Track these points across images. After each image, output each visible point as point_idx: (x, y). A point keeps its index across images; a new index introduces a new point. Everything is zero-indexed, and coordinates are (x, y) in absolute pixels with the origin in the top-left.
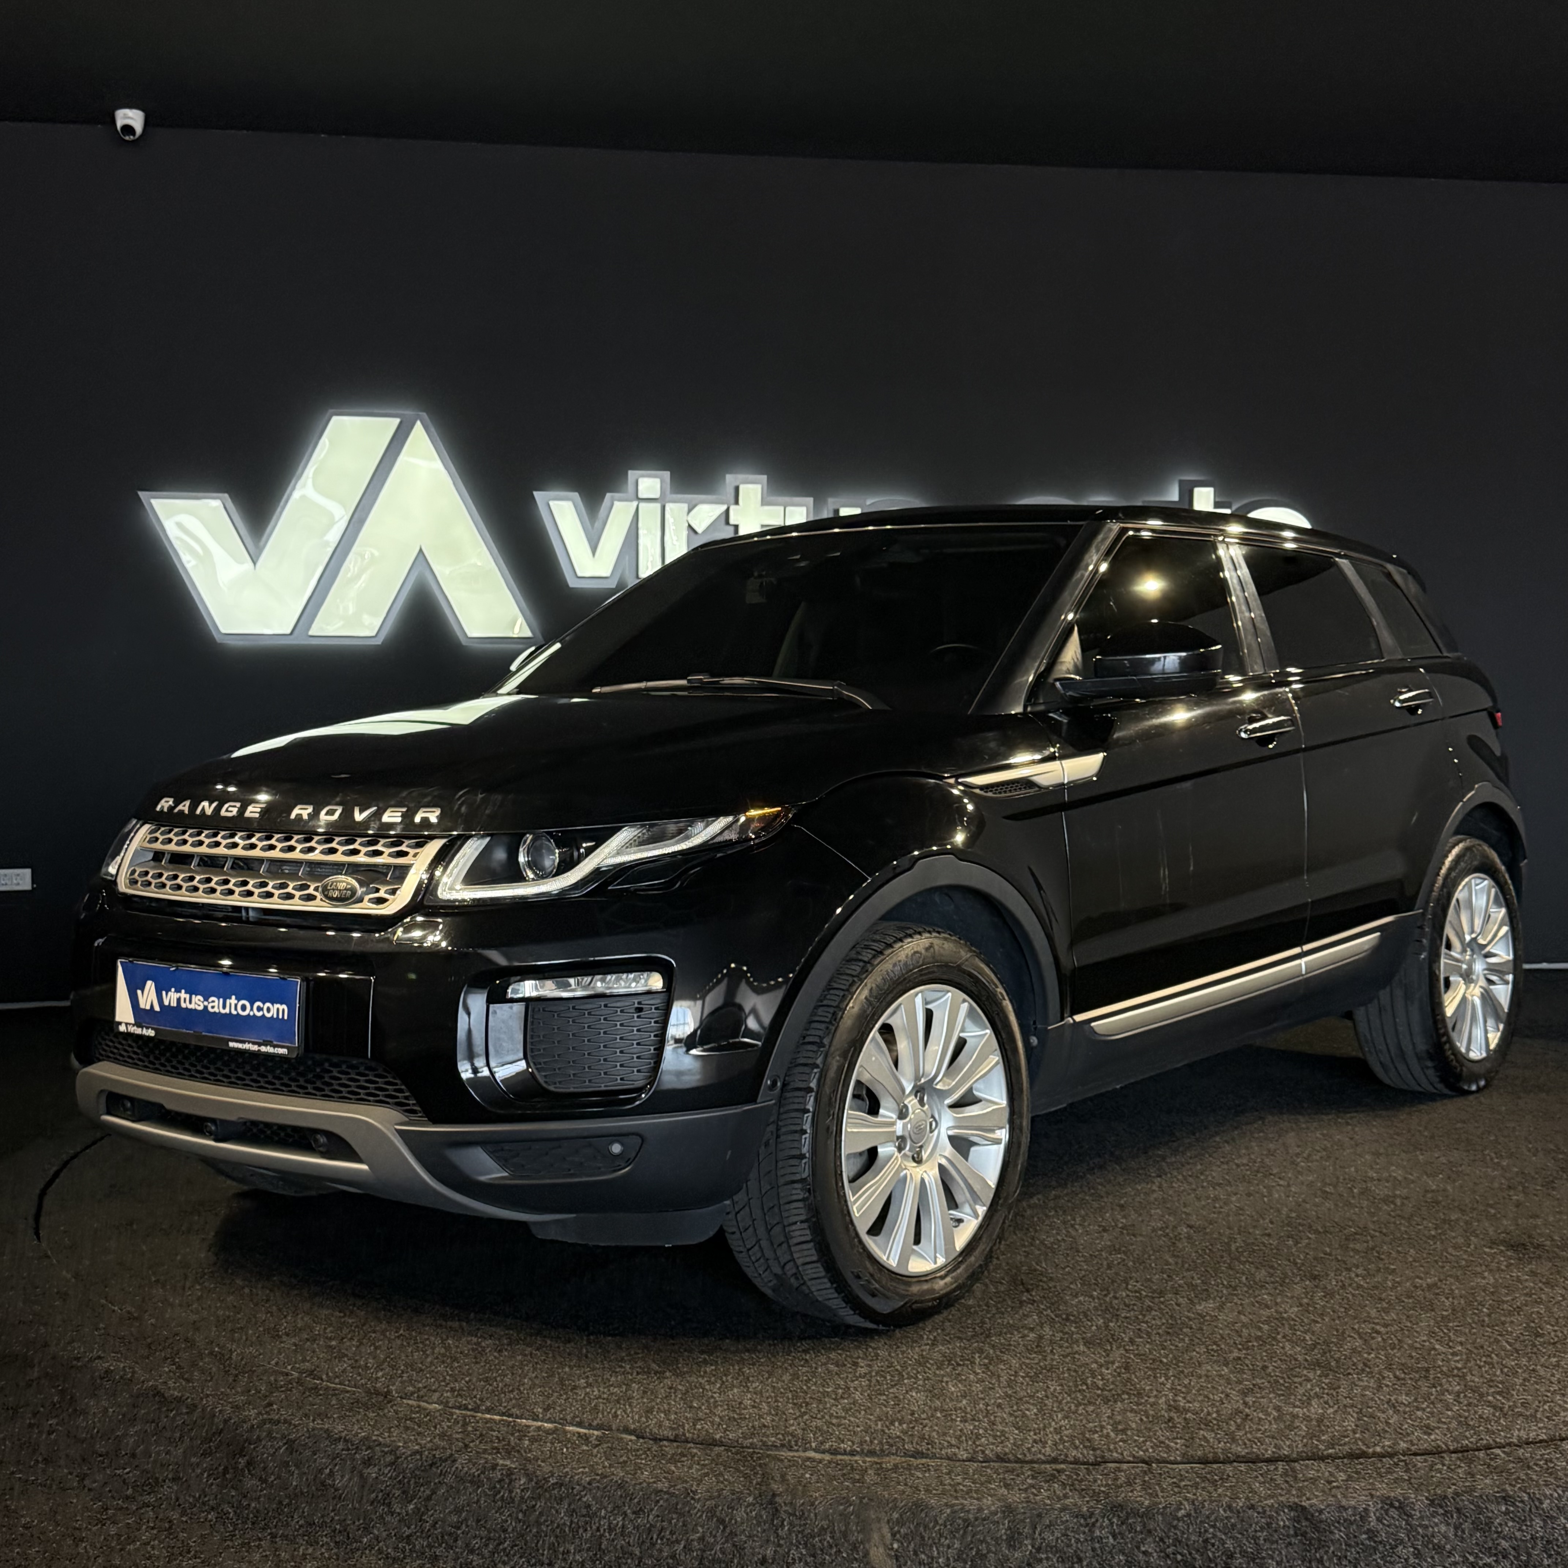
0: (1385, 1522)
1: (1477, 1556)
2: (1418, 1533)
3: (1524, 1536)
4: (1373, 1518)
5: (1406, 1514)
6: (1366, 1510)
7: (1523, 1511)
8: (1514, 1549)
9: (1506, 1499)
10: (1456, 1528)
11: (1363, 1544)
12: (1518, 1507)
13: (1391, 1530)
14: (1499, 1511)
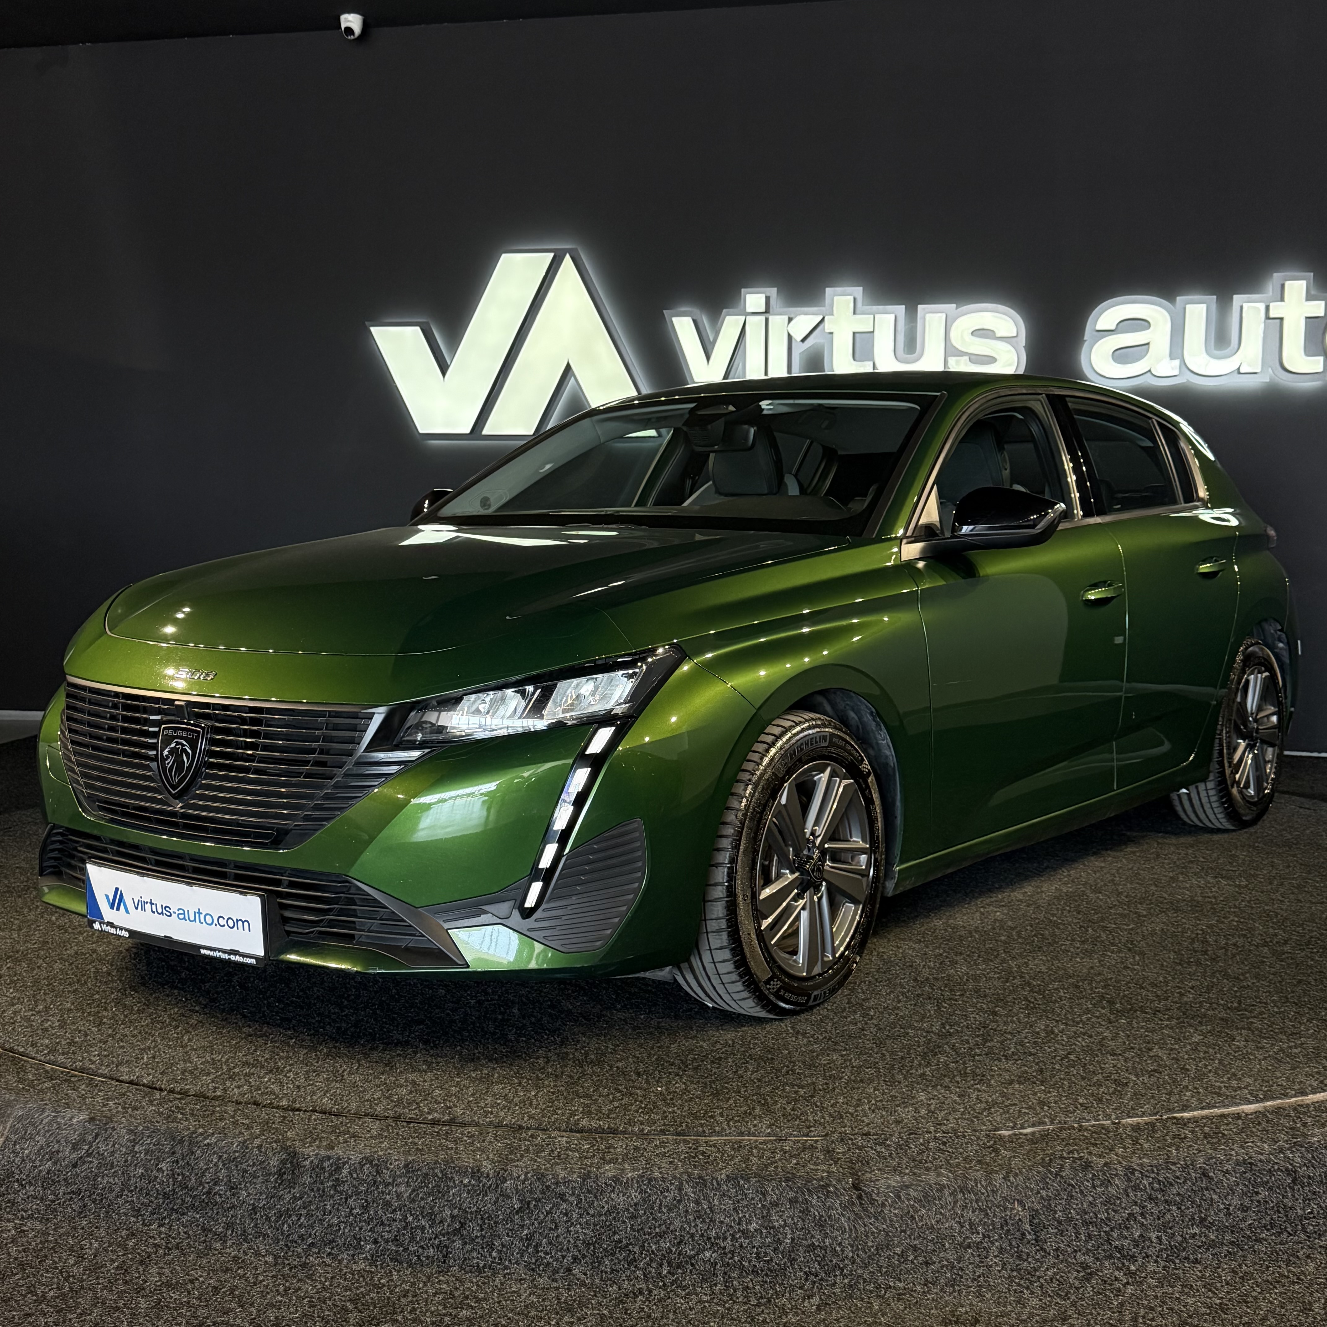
0: (355, 1176)
1: (416, 1218)
2: (377, 1188)
3: (470, 1208)
4: (345, 1172)
5: (378, 1172)
6: (344, 1164)
7: (483, 1186)
8: (452, 1217)
9: (476, 1173)
10: (414, 1190)
11: (323, 1191)
12: (480, 1182)
13: (355, 1182)
14: (462, 1182)
